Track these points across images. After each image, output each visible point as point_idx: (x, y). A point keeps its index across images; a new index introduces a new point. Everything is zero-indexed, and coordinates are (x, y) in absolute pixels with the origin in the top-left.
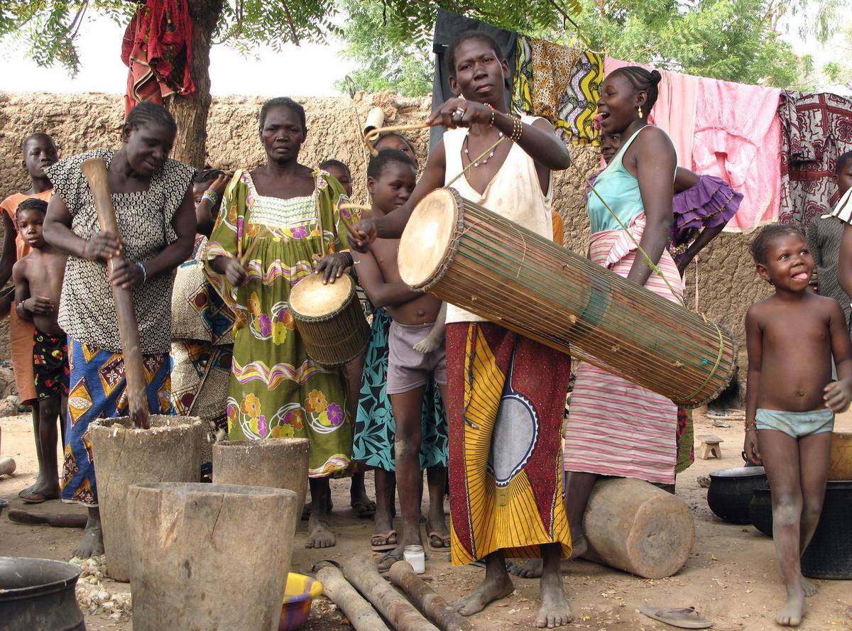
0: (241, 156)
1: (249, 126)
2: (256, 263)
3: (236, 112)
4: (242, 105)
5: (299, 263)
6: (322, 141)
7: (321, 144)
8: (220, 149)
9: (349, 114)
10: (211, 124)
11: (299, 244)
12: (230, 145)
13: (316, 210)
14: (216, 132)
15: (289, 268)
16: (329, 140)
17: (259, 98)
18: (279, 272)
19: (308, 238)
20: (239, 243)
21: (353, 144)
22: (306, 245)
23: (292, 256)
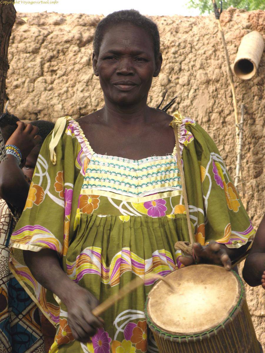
0: (55, 101)
1: (68, 58)
2: (93, 252)
3: (49, 37)
4: (57, 27)
5: (156, 253)
6: (173, 79)
7: (171, 85)
8: (25, 89)
9: (213, 41)
10: (13, 54)
11: (156, 225)
12: (39, 84)
13: (178, 175)
14: (20, 65)
15: (142, 261)
16: (183, 79)
17: (83, 17)
18: (128, 267)
19: (170, 216)
20: (67, 223)
21: (218, 85)
22: (167, 227)
23: (147, 243)
